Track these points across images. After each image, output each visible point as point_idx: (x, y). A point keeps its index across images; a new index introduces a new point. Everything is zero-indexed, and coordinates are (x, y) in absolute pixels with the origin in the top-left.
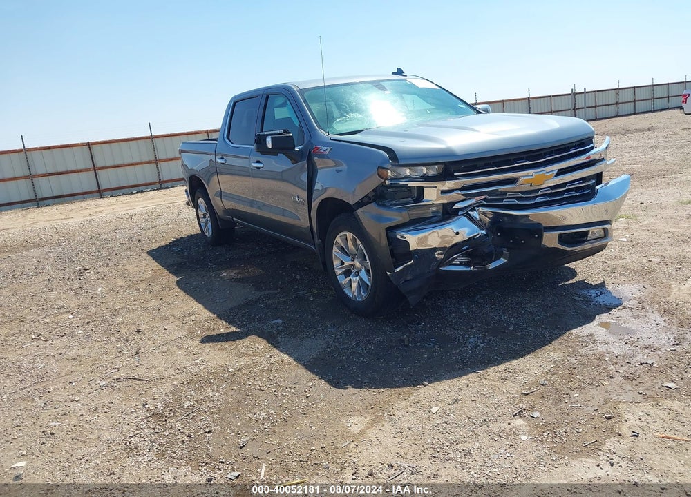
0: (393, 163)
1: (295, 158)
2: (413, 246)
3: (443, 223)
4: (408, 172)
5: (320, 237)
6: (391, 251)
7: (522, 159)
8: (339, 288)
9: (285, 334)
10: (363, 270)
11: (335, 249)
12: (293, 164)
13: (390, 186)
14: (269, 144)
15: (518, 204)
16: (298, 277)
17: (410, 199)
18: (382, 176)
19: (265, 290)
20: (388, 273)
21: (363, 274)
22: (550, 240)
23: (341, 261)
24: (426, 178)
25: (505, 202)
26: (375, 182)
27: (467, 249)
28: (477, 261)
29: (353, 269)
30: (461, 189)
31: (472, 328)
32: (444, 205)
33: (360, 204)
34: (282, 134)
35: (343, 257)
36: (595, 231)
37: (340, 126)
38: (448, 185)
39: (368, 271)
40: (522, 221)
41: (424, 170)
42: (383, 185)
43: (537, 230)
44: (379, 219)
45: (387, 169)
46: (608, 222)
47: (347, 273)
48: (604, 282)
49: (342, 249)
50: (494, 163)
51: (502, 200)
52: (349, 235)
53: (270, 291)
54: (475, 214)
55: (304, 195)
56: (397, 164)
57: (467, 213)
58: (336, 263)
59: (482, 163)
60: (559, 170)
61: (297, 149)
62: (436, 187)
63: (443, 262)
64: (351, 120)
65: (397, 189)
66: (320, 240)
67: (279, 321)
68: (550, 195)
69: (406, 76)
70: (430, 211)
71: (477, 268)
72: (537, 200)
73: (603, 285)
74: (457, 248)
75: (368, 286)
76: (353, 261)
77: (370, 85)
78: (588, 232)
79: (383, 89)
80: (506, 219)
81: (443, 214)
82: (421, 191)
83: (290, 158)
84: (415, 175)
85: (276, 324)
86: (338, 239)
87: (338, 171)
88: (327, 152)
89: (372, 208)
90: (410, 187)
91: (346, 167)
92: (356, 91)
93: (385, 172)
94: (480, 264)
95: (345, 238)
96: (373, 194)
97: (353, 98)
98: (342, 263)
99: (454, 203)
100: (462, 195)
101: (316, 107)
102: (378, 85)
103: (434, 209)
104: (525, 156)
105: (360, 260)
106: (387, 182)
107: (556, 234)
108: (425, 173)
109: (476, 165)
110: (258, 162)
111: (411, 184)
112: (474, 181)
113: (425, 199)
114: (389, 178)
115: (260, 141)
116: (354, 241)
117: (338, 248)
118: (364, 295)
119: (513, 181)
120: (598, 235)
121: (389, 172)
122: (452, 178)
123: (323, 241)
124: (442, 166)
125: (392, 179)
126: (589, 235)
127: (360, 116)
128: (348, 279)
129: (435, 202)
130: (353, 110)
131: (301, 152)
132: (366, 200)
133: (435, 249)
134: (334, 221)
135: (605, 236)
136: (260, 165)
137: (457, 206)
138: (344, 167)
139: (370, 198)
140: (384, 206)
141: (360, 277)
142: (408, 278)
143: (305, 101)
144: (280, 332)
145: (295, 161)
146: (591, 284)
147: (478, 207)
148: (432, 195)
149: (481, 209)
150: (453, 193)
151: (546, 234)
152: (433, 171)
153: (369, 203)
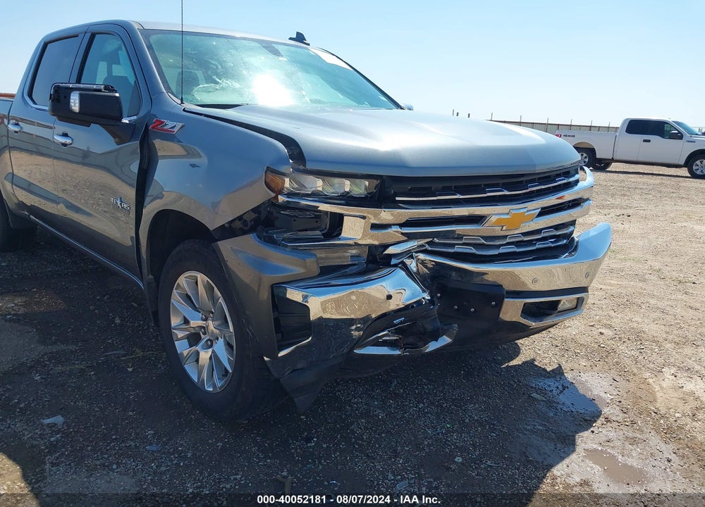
0: (297, 166)
1: (121, 134)
2: (314, 314)
3: (366, 278)
4: (318, 184)
5: (152, 271)
6: (277, 321)
7: (497, 185)
8: (175, 361)
9: (63, 454)
10: (221, 341)
11: (176, 297)
12: (118, 144)
13: (286, 206)
14: (75, 103)
15: (473, 255)
16: (118, 321)
17: (318, 232)
18: (273, 185)
19: (55, 343)
20: (266, 359)
21: (220, 346)
22: (511, 311)
23: (184, 317)
24: (348, 200)
25: (457, 249)
26: (257, 195)
27: (401, 323)
28: (411, 340)
29: (205, 334)
30: (402, 225)
31: (396, 454)
32: (371, 247)
33: (229, 231)
34: (100, 91)
35: (187, 311)
36: (566, 301)
37: (204, 95)
38: (386, 215)
39: (229, 345)
40: (477, 280)
41: (347, 186)
42: (272, 203)
43: (496, 294)
44: (261, 265)
45: (284, 174)
46: (584, 290)
47: (194, 339)
48: (560, 366)
49: (188, 298)
50: (455, 187)
51: (453, 246)
52: (201, 277)
53: (63, 347)
54: (412, 265)
55: (131, 193)
56: (302, 167)
57: (403, 263)
58: (175, 321)
59: (440, 185)
60: (542, 208)
61: (125, 121)
62: (364, 218)
63: (361, 343)
64: (223, 89)
65: (297, 213)
66: (151, 277)
67: (59, 419)
68: (518, 244)
69: (309, 45)
70: (349, 254)
71: (408, 352)
72: (502, 250)
73: (558, 372)
74: (386, 319)
75: (226, 371)
76: (206, 320)
77: (258, 45)
78: (558, 302)
79: (276, 53)
80: (454, 274)
81: (368, 262)
82: (338, 220)
83: (114, 135)
84: (329, 191)
85: (51, 426)
86: (182, 280)
87: (193, 166)
88: (176, 130)
89: (249, 243)
90: (320, 211)
91: (206, 161)
92: (236, 48)
93: (278, 179)
94: (414, 346)
95: (193, 281)
96: (254, 216)
97: (230, 58)
98: (186, 322)
99: (386, 246)
100: (402, 234)
101: (167, 59)
102: (270, 48)
103: (354, 252)
104: (501, 181)
105: (217, 323)
106: (281, 199)
107: (520, 302)
108: (347, 190)
109: (431, 188)
110: (65, 135)
111: (324, 207)
112: (423, 214)
113: (343, 235)
114: (285, 191)
115: (59, 97)
116: (209, 290)
117: (180, 295)
118: (219, 384)
119: (478, 220)
120: (568, 306)
121: (287, 180)
122: (393, 204)
123: (157, 280)
124: (376, 182)
125: (290, 195)
126: (560, 306)
127: (237, 85)
128: (194, 348)
129: (360, 242)
130: (227, 73)
131: (131, 126)
132: (238, 224)
133: (351, 322)
134: (178, 249)
135: (576, 307)
136: (68, 141)
137: (391, 250)
138: (203, 161)
139: (245, 223)
140: (270, 241)
141: (213, 352)
142: (299, 366)
143: (150, 47)
144: (53, 448)
145: (120, 141)
146: (544, 370)
147: (417, 252)
148: (355, 229)
149: (422, 256)
150: (389, 230)
151: (508, 302)
152: (359, 188)
153: (244, 233)
